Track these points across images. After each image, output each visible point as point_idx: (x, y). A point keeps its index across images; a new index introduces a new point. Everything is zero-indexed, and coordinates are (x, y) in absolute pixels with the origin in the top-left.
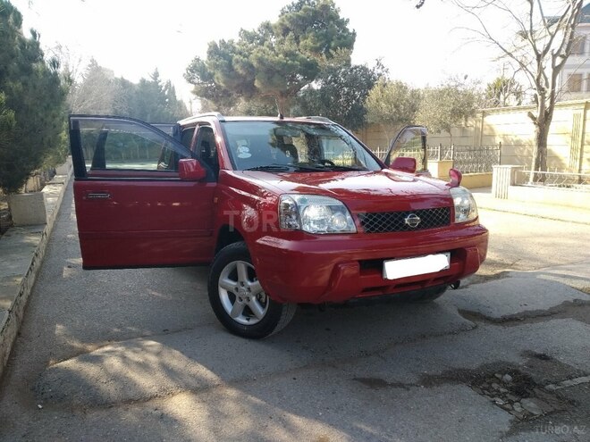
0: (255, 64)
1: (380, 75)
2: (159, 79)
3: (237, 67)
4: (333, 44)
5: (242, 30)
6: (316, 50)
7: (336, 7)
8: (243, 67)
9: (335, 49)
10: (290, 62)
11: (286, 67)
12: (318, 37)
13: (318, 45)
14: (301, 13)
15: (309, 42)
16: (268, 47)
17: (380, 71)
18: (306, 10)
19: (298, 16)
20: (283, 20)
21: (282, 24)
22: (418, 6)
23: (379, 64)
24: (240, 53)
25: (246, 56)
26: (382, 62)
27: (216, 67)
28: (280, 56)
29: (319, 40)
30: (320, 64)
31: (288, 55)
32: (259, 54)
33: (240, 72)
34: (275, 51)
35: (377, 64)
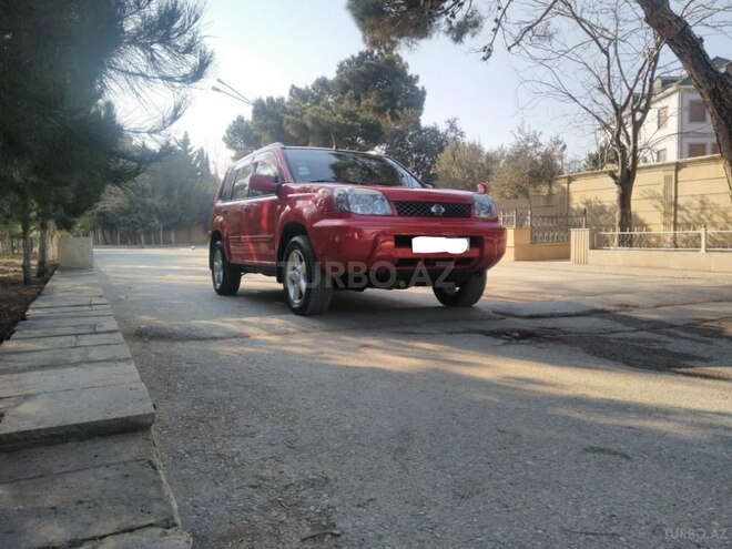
0: (309, 124)
1: (453, 139)
2: (189, 147)
3: (288, 127)
4: (399, 104)
5: (293, 87)
6: (380, 111)
7: (403, 62)
8: (295, 129)
9: (401, 110)
10: (349, 123)
11: (345, 129)
12: (382, 96)
13: (382, 104)
14: (362, 68)
15: (372, 101)
16: (324, 106)
17: (453, 134)
18: (368, 65)
19: (359, 72)
20: (342, 76)
21: (340, 81)
22: (485, 59)
23: (452, 127)
24: (292, 113)
25: (300, 117)
26: (455, 124)
27: (263, 128)
28: (337, 116)
29: (383, 99)
30: (384, 126)
31: (348, 116)
32: (311, 112)
33: (292, 133)
34: (332, 112)
35: (450, 126)
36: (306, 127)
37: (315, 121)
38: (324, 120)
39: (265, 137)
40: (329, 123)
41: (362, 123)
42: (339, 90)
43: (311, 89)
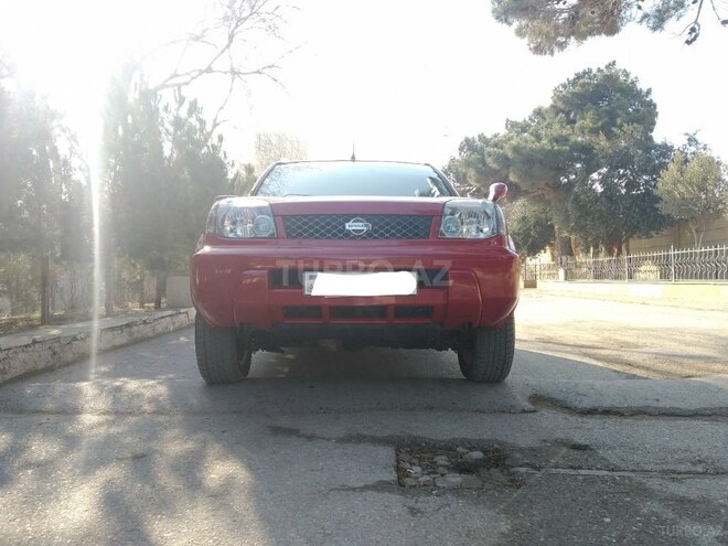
0: (510, 154)
1: (695, 154)
3: (489, 160)
4: (619, 121)
5: (508, 120)
6: (594, 131)
7: (632, 77)
8: (496, 160)
9: (620, 127)
10: (556, 148)
11: (550, 155)
12: (598, 115)
13: (600, 124)
14: (578, 89)
15: (588, 122)
16: (531, 134)
17: (693, 149)
18: (583, 85)
19: (573, 94)
20: (555, 102)
21: (553, 107)
22: (688, 42)
23: (692, 140)
24: (496, 145)
25: (502, 148)
26: (697, 137)
27: (468, 164)
28: (543, 142)
29: (601, 119)
30: (596, 147)
31: (557, 141)
32: (514, 142)
33: (494, 166)
34: (538, 138)
35: (689, 140)
36: (506, 158)
37: (516, 149)
38: (524, 148)
39: (471, 172)
40: (532, 150)
41: (571, 147)
42: (552, 116)
43: (527, 119)
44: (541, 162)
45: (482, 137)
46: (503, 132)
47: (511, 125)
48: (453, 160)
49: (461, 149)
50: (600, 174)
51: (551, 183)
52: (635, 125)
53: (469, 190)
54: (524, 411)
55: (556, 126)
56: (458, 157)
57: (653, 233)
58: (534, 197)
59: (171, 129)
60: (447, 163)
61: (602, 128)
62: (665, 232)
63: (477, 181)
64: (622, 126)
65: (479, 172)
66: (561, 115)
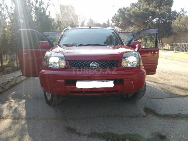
0: (132, 14)
1: (183, 14)
2: (109, 22)
3: (126, 15)
4: (163, 4)
5: (131, 3)
6: (156, 7)
9: (163, 6)
10: (145, 12)
11: (143, 14)
13: (157, 5)
15: (154, 4)
16: (138, 7)
17: (183, 13)
24: (128, 11)
25: (130, 12)
26: (184, 9)
27: (120, 16)
28: (141, 10)
29: (157, 3)
30: (156, 12)
31: (145, 10)
32: (133, 10)
33: (127, 17)
34: (140, 9)
35: (182, 10)
36: (131, 15)
37: (134, 12)
38: (136, 12)
39: (121, 19)
40: (138, 13)
41: (149, 12)
42: (144, 2)
43: (137, 3)
44: (140, 16)
45: (124, 8)
46: (130, 6)
47: (132, 5)
48: (116, 15)
49: (118, 12)
50: (156, 20)
51: (143, 22)
52: (167, 6)
53: (120, 24)
54: (143, 116)
55: (145, 5)
56: (117, 14)
57: (169, 37)
58: (137, 25)
59: (34, 11)
60: (114, 16)
61: (158, 6)
62: (172, 36)
63: (122, 21)
64: (164, 6)
65: (123, 19)
66: (147, 2)
